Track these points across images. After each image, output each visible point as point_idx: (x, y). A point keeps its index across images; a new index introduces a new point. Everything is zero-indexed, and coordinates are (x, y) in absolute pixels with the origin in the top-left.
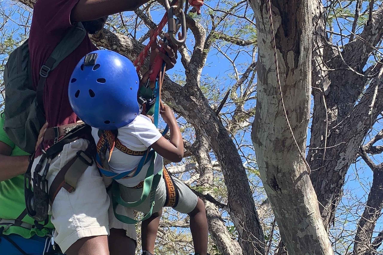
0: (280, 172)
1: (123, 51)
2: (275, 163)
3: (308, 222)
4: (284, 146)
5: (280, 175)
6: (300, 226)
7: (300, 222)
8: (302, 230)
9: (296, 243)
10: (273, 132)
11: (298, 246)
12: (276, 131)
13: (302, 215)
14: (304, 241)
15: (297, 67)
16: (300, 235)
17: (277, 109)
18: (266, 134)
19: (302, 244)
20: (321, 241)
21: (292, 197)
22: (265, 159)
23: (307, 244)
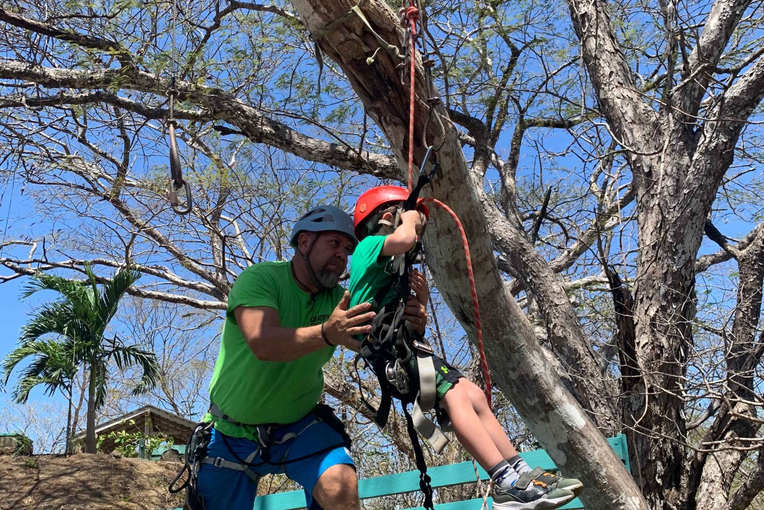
0: (465, 300)
1: (390, 173)
2: (455, 293)
3: (518, 358)
4: (459, 270)
5: (466, 305)
6: (510, 365)
7: (509, 359)
8: (514, 370)
9: (512, 388)
10: (441, 256)
11: (515, 390)
12: (443, 254)
13: (508, 351)
14: (519, 383)
15: (442, 177)
16: (513, 376)
17: (435, 229)
18: (434, 259)
19: (518, 387)
20: (541, 381)
21: (490, 330)
22: (445, 290)
23: (524, 386)
